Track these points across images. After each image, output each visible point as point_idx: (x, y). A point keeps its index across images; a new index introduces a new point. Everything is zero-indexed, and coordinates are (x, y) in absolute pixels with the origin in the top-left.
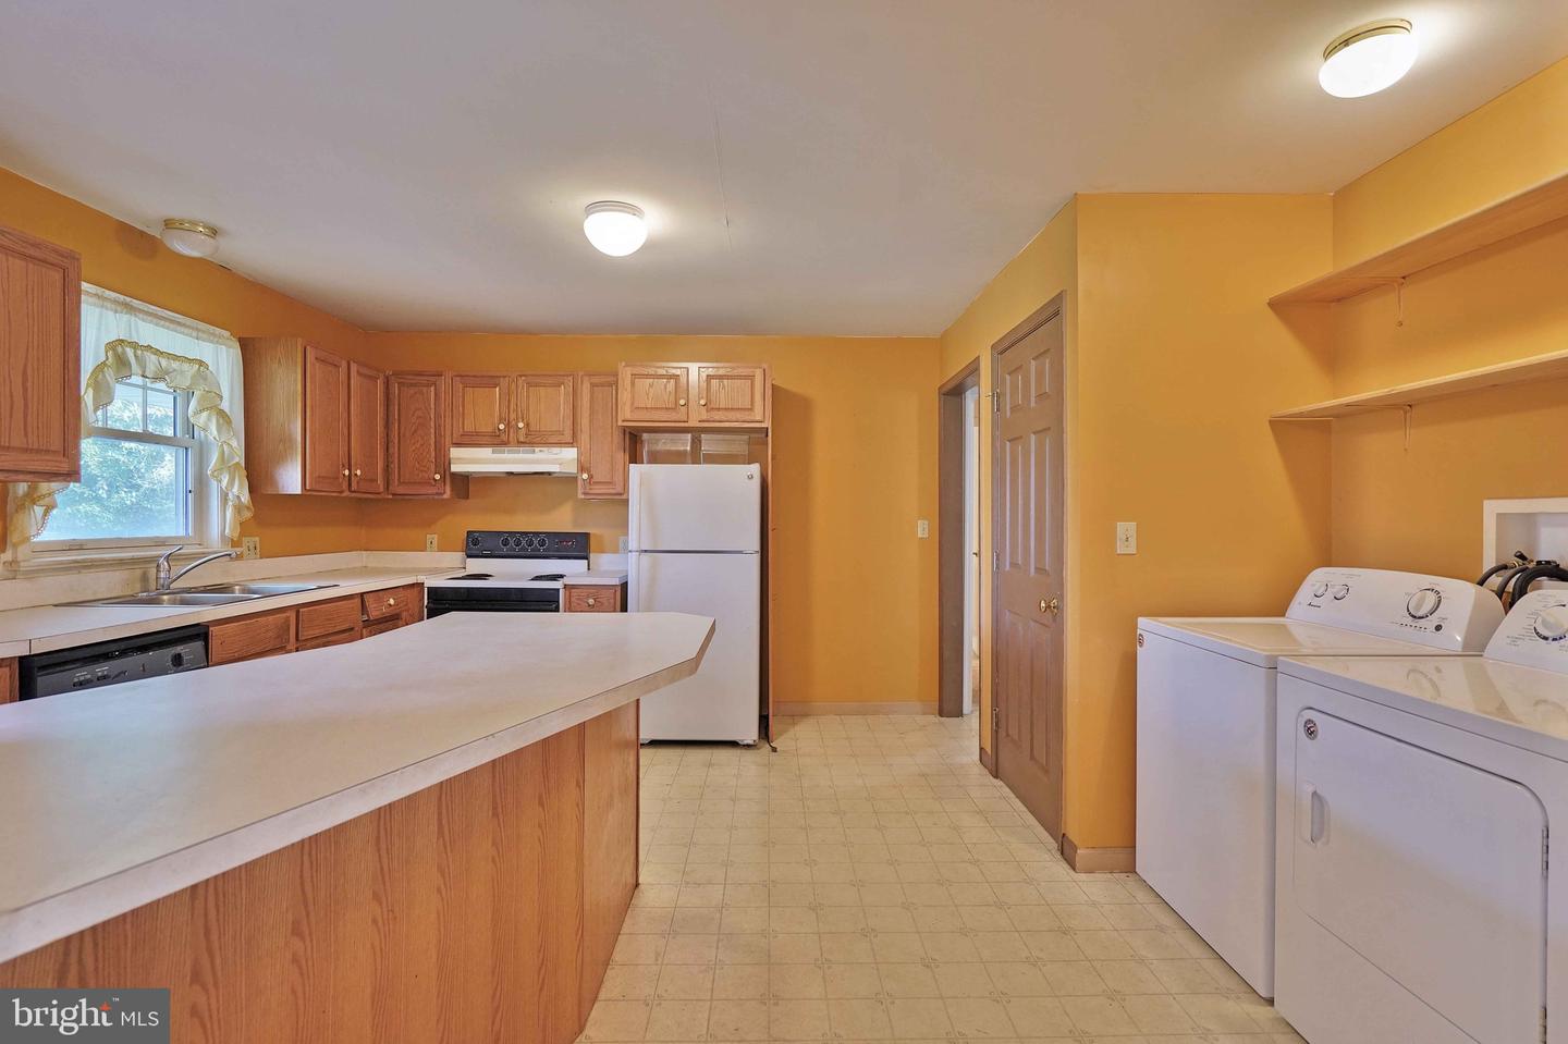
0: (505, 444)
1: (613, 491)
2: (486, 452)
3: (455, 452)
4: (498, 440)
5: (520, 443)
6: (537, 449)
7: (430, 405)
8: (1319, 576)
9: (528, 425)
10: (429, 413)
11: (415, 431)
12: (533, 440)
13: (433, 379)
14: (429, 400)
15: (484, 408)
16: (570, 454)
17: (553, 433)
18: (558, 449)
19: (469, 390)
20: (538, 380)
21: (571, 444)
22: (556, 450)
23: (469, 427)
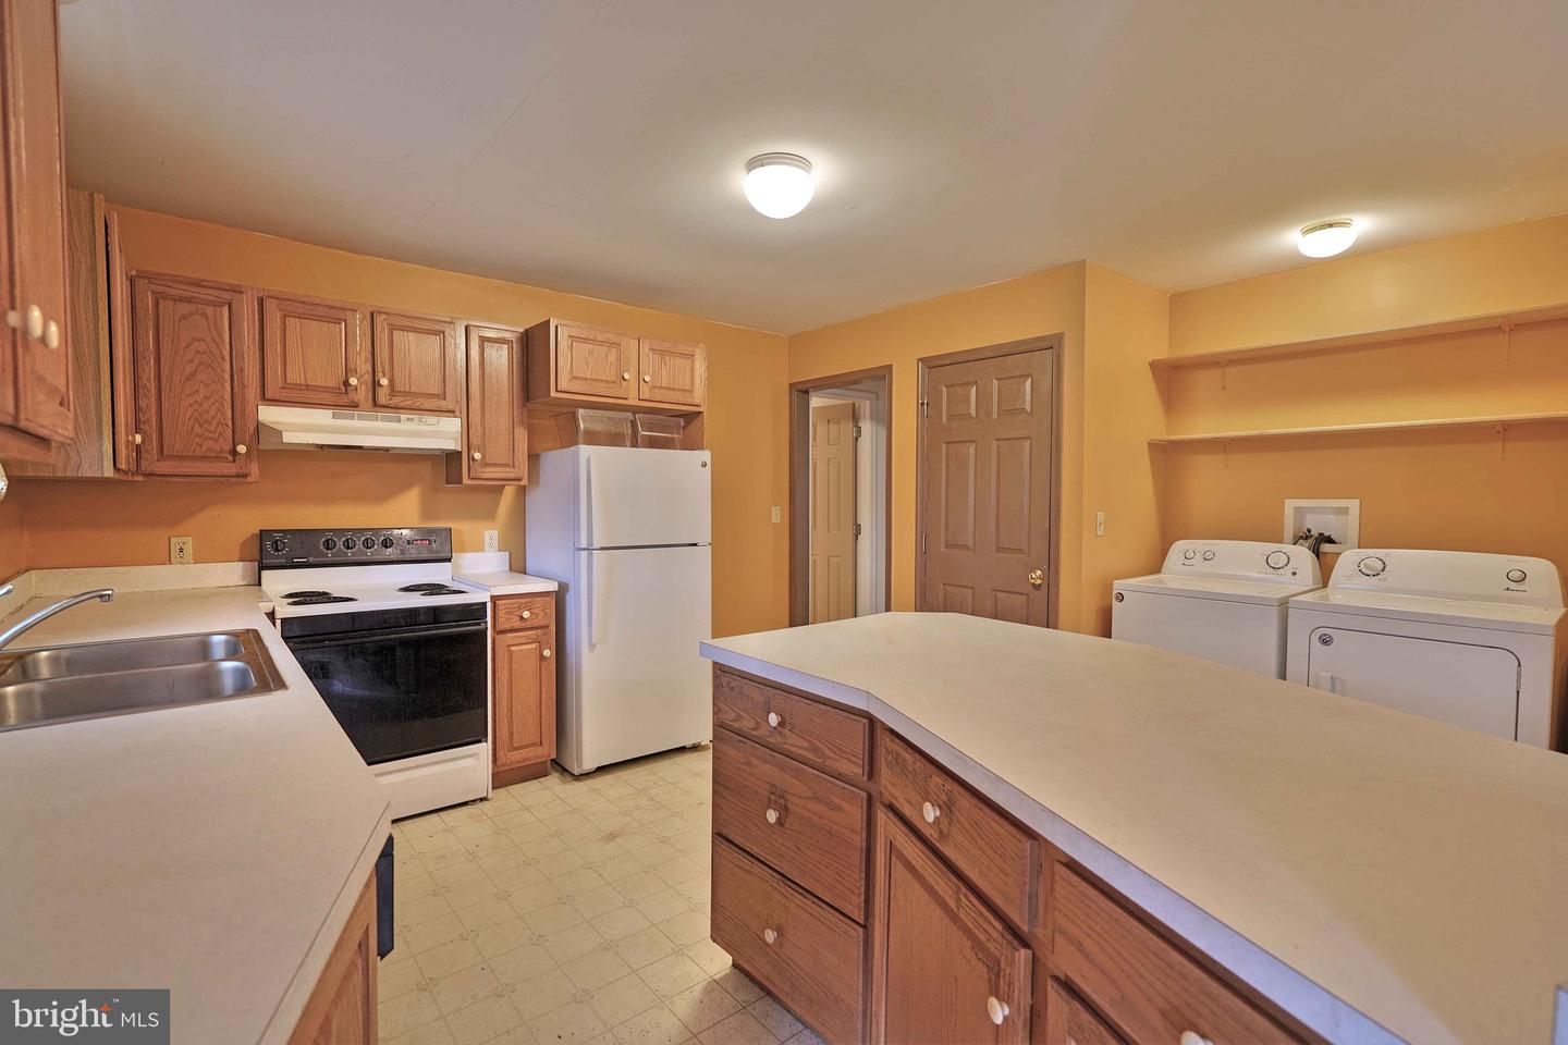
0: (355, 406)
1: (512, 476)
2: (325, 416)
3: (269, 414)
4: (341, 399)
5: (377, 406)
6: (403, 417)
7: (221, 336)
8: (1182, 545)
9: (391, 381)
10: (220, 350)
11: (193, 374)
12: (399, 403)
13: (227, 296)
14: (218, 329)
15: (314, 351)
16: (453, 425)
17: (427, 398)
18: (435, 419)
19: (292, 323)
20: (405, 322)
21: (452, 414)
22: (431, 419)
23: (294, 375)
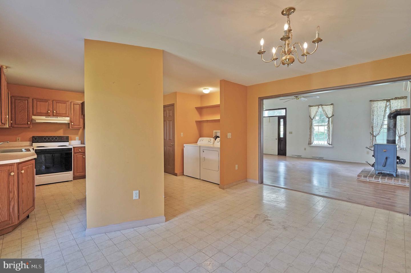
0: (49, 116)
1: (80, 127)
2: (44, 117)
3: (34, 117)
4: (47, 115)
5: (53, 116)
6: (58, 117)
8: (200, 138)
9: (56, 112)
10: (25, 107)
11: (20, 111)
12: (58, 115)
13: (27, 99)
14: (25, 104)
15: (42, 107)
16: (68, 119)
17: (63, 114)
18: (65, 118)
19: (38, 103)
20: (59, 102)
21: (68, 117)
22: (64, 118)
23: (39, 111)
